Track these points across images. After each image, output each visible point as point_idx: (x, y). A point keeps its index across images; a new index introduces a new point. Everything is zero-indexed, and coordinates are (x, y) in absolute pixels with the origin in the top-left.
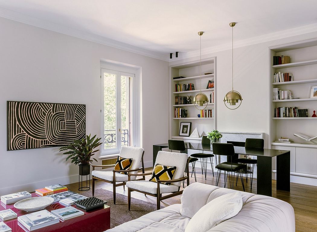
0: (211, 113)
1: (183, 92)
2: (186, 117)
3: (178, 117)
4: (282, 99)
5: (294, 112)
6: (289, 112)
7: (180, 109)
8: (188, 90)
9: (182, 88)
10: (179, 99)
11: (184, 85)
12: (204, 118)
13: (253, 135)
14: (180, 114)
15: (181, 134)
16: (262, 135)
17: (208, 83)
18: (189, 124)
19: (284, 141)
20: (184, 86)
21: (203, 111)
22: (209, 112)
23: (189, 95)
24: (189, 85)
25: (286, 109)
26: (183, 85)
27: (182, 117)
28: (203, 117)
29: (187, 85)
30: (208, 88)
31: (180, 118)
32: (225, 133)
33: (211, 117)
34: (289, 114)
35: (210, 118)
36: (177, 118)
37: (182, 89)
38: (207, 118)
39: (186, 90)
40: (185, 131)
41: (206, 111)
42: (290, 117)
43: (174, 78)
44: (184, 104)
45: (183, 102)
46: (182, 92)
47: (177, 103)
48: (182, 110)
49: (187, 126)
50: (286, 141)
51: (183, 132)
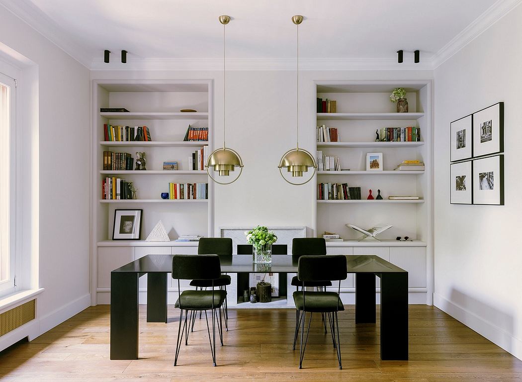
0: (195, 190)
1: (125, 142)
2: (131, 198)
3: (112, 199)
4: (327, 170)
5: (345, 192)
6: (338, 191)
7: (119, 181)
8: (138, 139)
9: (122, 133)
10: (114, 157)
11: (127, 128)
12: (178, 200)
13: (289, 231)
14: (119, 192)
15: (118, 235)
16: (305, 230)
17: (189, 130)
18: (137, 214)
19: (332, 238)
20: (127, 131)
21: (175, 185)
22: (189, 188)
23: (142, 150)
24: (141, 130)
25: (332, 187)
26: (124, 128)
27: (122, 198)
28: (176, 198)
29: (136, 128)
30: (186, 139)
31: (119, 200)
32: (233, 229)
33: (194, 198)
34: (337, 194)
35: (191, 200)
36: (108, 201)
37: (122, 136)
38: (186, 200)
39: (132, 139)
40: (127, 229)
41: (182, 186)
42: (338, 199)
43: (102, 110)
44: (127, 169)
45: (124, 166)
46: (121, 143)
47: (107, 167)
48: (122, 182)
49: (131, 218)
50: (335, 238)
51: (122, 231)
